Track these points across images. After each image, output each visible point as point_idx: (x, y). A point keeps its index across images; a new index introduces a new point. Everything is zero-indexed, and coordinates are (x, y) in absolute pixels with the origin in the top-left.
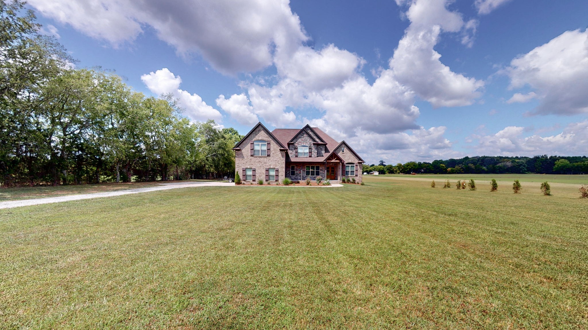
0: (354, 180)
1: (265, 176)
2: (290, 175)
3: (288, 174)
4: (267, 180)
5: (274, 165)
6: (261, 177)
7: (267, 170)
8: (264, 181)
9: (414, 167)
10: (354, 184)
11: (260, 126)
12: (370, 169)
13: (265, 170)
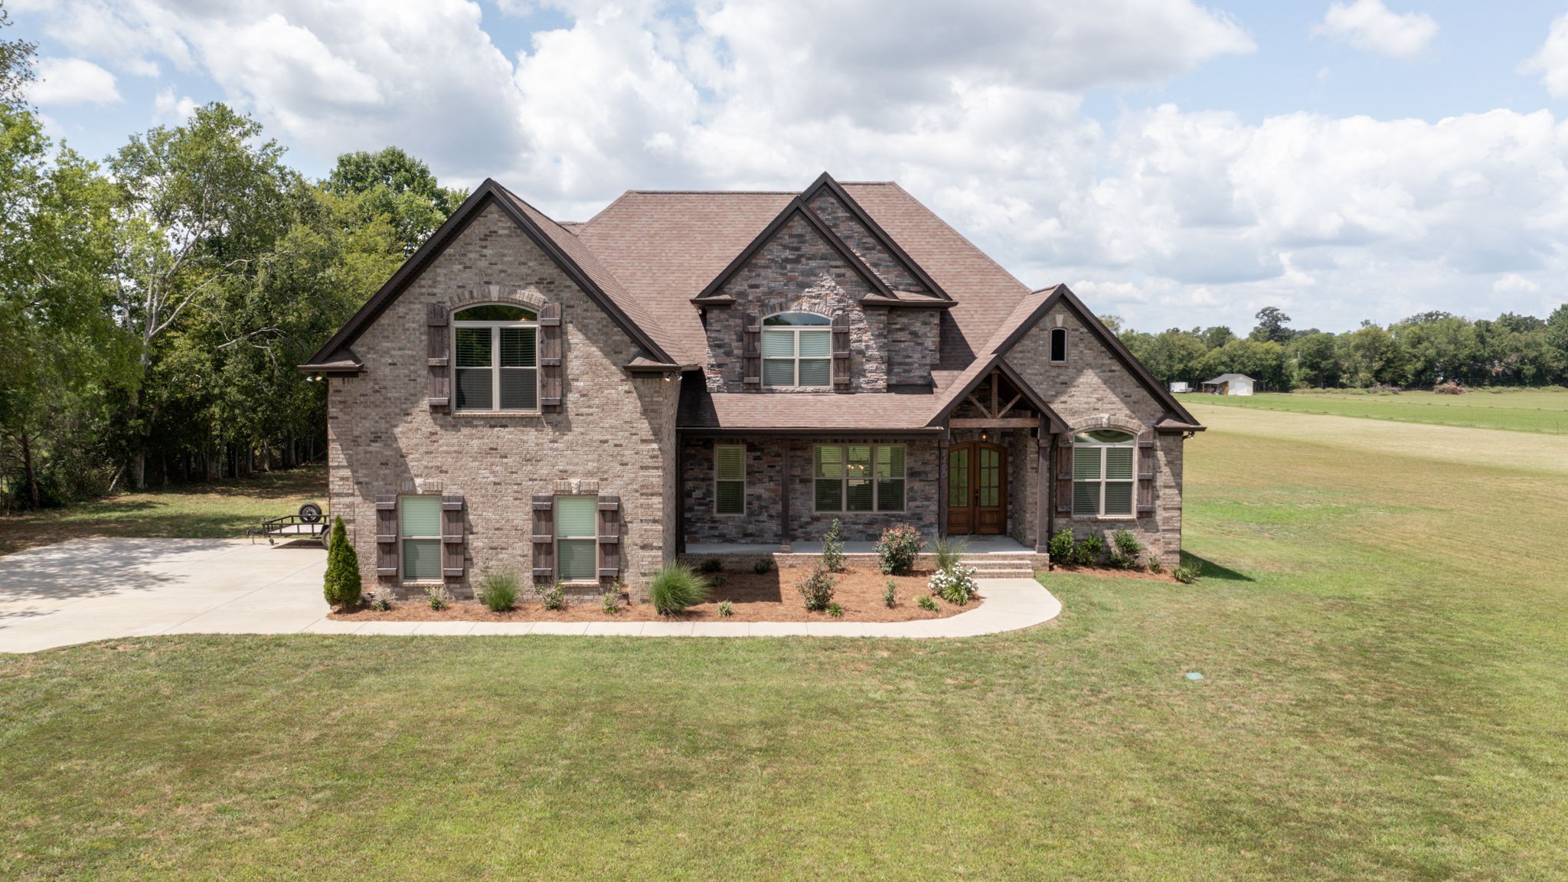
0: (1130, 549)
1: (528, 549)
2: (709, 511)
3: (701, 502)
4: (540, 579)
5: (590, 474)
6: (503, 555)
7: (544, 514)
8: (526, 580)
9: (1452, 347)
10: (1133, 575)
11: (493, 208)
12: (1204, 360)
13: (529, 509)
